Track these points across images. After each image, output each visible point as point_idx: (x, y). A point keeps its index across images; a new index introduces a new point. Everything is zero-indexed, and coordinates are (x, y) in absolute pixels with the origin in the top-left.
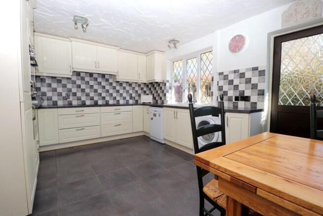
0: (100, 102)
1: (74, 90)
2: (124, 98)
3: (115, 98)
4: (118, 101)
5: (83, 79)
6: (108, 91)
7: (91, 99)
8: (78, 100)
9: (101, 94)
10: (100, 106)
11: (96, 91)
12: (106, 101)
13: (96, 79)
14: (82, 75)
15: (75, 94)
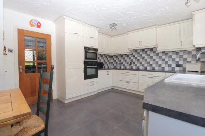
0: (148, 68)
1: (134, 60)
2: (170, 66)
3: (160, 65)
4: (164, 68)
5: (139, 53)
6: (154, 60)
7: (143, 66)
8: (135, 66)
9: (149, 62)
10: (148, 71)
11: (146, 60)
12: (153, 67)
13: (146, 52)
14: (138, 51)
15: (134, 63)
